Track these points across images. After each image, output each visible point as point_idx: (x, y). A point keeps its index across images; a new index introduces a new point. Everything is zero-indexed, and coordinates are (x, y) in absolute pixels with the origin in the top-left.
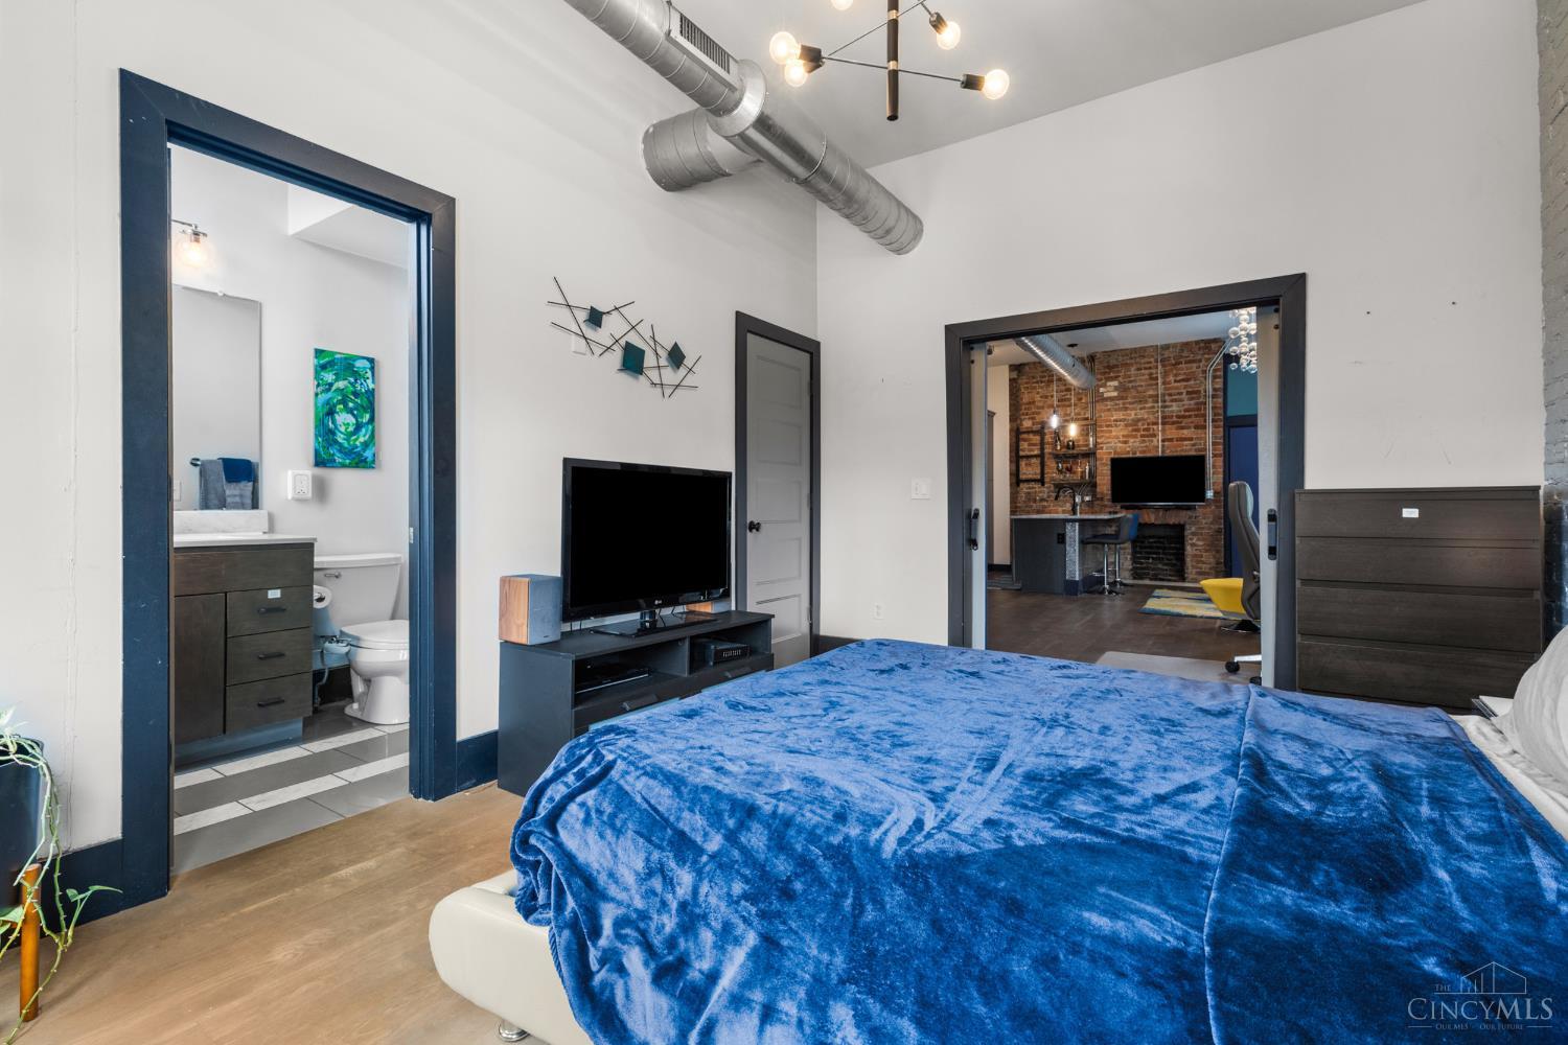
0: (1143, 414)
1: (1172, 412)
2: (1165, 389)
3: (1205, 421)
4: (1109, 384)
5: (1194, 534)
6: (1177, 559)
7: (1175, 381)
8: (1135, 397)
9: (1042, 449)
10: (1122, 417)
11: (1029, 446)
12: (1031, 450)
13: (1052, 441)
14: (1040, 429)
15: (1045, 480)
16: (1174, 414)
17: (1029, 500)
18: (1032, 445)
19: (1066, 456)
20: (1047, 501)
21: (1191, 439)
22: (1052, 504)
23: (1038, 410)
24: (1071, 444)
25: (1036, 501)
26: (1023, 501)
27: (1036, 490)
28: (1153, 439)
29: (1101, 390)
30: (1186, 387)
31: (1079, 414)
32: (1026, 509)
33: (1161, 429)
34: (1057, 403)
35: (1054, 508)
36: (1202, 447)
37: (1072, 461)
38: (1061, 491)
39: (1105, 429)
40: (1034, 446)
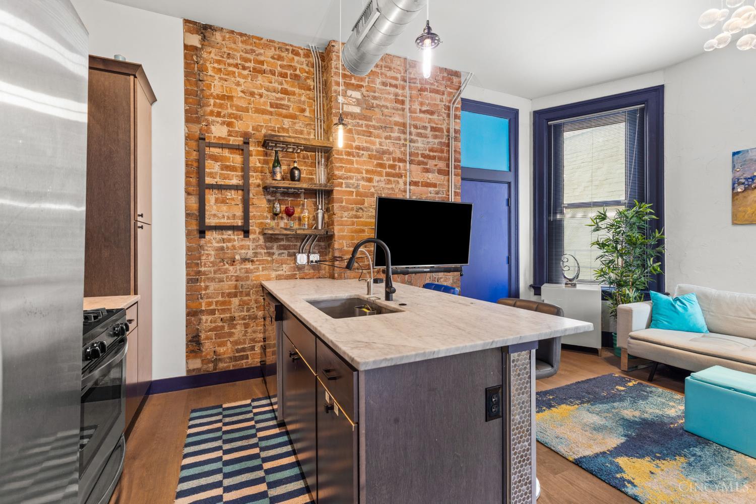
0: (388, 145)
1: (417, 148)
2: (411, 118)
3: (448, 166)
4: (349, 92)
7: (421, 111)
8: (379, 120)
9: (245, 177)
10: (365, 145)
11: (222, 169)
12: (226, 175)
13: (262, 167)
14: (241, 143)
15: (251, 228)
16: (420, 152)
17: (223, 260)
18: (227, 168)
19: (286, 193)
20: (252, 261)
21: (435, 185)
22: (261, 266)
23: (238, 112)
24: (297, 172)
25: (234, 262)
26: (211, 262)
27: (235, 243)
28: (399, 180)
29: (341, 99)
30: (430, 121)
31: (301, 132)
32: (217, 276)
33: (408, 168)
34: (269, 108)
35: (264, 273)
36: (444, 196)
37: (292, 200)
38: (275, 245)
39: (345, 157)
40: (230, 171)
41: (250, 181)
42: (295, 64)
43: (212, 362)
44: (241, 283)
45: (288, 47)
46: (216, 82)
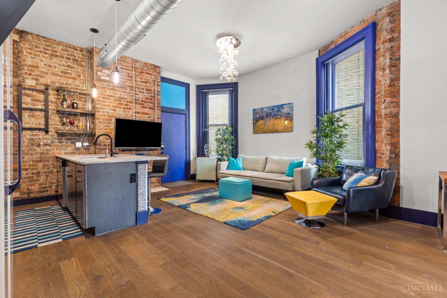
0: (124, 95)
1: (139, 97)
2: (136, 84)
3: (154, 106)
4: (104, 71)
7: (141, 82)
9: (46, 105)
10: (112, 94)
11: (32, 101)
12: (35, 104)
13: (56, 101)
14: (44, 89)
15: (49, 129)
16: (140, 99)
17: (33, 145)
18: (35, 100)
19: (70, 114)
20: (50, 145)
21: (148, 114)
22: (56, 148)
23: (42, 74)
24: (75, 105)
25: (39, 145)
26: (26, 146)
27: (40, 136)
28: (130, 111)
29: (99, 73)
30: (145, 86)
31: (79, 86)
32: (30, 152)
33: (134, 106)
34: (60, 73)
35: (57, 151)
36: (153, 119)
37: (73, 117)
38: (64, 138)
39: (101, 99)
40: (37, 102)
41: (49, 107)
42: (75, 54)
43: (27, 194)
44: (44, 156)
45: (71, 46)
46: (28, 59)
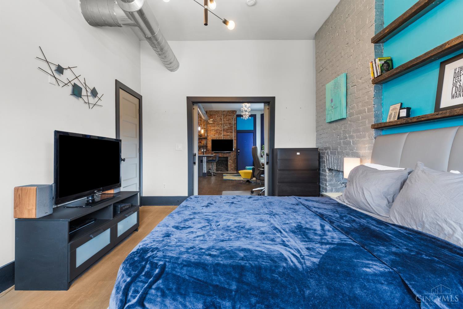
0: (219, 128)
2: (224, 122)
3: (232, 131)
4: (210, 119)
5: (230, 159)
6: (226, 166)
7: (226, 120)
8: (217, 124)
10: (214, 129)
16: (226, 129)
21: (229, 135)
28: (221, 135)
29: (209, 121)
30: (228, 122)
33: (223, 132)
36: (232, 137)
37: (201, 140)
